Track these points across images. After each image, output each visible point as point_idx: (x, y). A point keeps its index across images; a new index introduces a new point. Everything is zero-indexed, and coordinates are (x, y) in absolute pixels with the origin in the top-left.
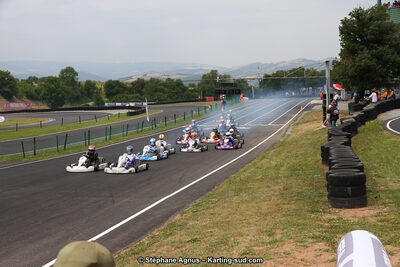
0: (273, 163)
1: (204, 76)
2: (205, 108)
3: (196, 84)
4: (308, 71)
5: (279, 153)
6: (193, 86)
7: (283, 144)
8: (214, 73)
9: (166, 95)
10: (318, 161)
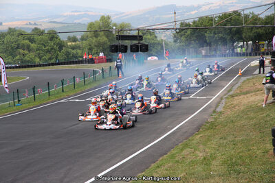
0: (201, 155)
1: (91, 25)
2: (94, 72)
3: (79, 36)
4: (246, 16)
5: (209, 139)
6: (75, 40)
7: (212, 126)
8: (106, 20)
9: (32, 55)
10: (267, 152)
